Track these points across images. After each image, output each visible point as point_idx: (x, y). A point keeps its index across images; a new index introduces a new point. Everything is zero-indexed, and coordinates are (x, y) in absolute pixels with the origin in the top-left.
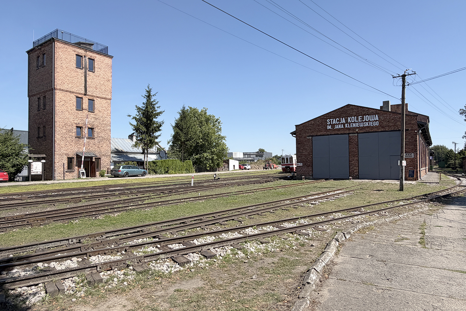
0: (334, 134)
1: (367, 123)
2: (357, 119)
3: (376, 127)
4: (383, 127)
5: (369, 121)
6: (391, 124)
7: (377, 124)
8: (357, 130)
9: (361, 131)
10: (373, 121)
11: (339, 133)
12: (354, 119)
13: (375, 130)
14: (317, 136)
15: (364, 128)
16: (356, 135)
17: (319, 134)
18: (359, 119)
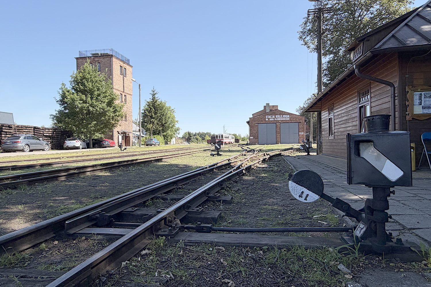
0: (269, 123)
1: (284, 118)
2: (280, 117)
3: (288, 120)
4: (291, 121)
5: (285, 118)
6: (294, 120)
7: (289, 119)
8: (280, 122)
9: (282, 122)
10: (287, 118)
11: (272, 122)
12: (279, 116)
13: (288, 122)
14: (260, 123)
15: (283, 121)
16: (279, 124)
17: (262, 122)
18: (281, 116)
